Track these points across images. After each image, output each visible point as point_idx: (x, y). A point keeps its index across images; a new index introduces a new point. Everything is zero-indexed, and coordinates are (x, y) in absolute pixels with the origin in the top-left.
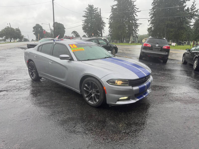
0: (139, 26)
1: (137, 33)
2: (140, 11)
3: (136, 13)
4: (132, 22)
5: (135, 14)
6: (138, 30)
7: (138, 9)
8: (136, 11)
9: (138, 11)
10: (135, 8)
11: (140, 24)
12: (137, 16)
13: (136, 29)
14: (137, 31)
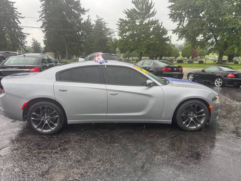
0: (26, 36)
1: (25, 45)
2: (24, 18)
3: (18, 18)
4: (15, 30)
5: (18, 20)
6: (26, 42)
7: (20, 14)
8: (18, 16)
9: (21, 17)
10: (15, 12)
11: (27, 34)
12: (20, 23)
13: (22, 41)
14: (24, 42)
